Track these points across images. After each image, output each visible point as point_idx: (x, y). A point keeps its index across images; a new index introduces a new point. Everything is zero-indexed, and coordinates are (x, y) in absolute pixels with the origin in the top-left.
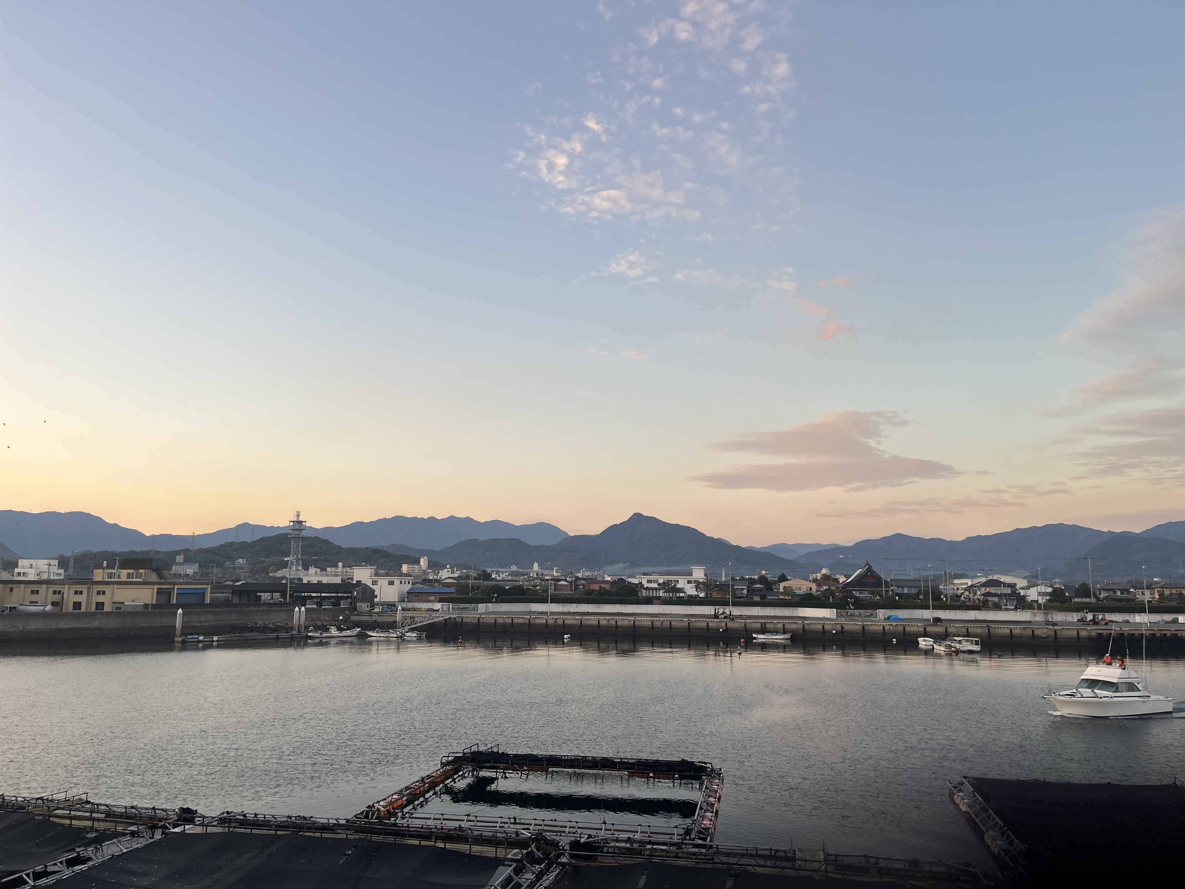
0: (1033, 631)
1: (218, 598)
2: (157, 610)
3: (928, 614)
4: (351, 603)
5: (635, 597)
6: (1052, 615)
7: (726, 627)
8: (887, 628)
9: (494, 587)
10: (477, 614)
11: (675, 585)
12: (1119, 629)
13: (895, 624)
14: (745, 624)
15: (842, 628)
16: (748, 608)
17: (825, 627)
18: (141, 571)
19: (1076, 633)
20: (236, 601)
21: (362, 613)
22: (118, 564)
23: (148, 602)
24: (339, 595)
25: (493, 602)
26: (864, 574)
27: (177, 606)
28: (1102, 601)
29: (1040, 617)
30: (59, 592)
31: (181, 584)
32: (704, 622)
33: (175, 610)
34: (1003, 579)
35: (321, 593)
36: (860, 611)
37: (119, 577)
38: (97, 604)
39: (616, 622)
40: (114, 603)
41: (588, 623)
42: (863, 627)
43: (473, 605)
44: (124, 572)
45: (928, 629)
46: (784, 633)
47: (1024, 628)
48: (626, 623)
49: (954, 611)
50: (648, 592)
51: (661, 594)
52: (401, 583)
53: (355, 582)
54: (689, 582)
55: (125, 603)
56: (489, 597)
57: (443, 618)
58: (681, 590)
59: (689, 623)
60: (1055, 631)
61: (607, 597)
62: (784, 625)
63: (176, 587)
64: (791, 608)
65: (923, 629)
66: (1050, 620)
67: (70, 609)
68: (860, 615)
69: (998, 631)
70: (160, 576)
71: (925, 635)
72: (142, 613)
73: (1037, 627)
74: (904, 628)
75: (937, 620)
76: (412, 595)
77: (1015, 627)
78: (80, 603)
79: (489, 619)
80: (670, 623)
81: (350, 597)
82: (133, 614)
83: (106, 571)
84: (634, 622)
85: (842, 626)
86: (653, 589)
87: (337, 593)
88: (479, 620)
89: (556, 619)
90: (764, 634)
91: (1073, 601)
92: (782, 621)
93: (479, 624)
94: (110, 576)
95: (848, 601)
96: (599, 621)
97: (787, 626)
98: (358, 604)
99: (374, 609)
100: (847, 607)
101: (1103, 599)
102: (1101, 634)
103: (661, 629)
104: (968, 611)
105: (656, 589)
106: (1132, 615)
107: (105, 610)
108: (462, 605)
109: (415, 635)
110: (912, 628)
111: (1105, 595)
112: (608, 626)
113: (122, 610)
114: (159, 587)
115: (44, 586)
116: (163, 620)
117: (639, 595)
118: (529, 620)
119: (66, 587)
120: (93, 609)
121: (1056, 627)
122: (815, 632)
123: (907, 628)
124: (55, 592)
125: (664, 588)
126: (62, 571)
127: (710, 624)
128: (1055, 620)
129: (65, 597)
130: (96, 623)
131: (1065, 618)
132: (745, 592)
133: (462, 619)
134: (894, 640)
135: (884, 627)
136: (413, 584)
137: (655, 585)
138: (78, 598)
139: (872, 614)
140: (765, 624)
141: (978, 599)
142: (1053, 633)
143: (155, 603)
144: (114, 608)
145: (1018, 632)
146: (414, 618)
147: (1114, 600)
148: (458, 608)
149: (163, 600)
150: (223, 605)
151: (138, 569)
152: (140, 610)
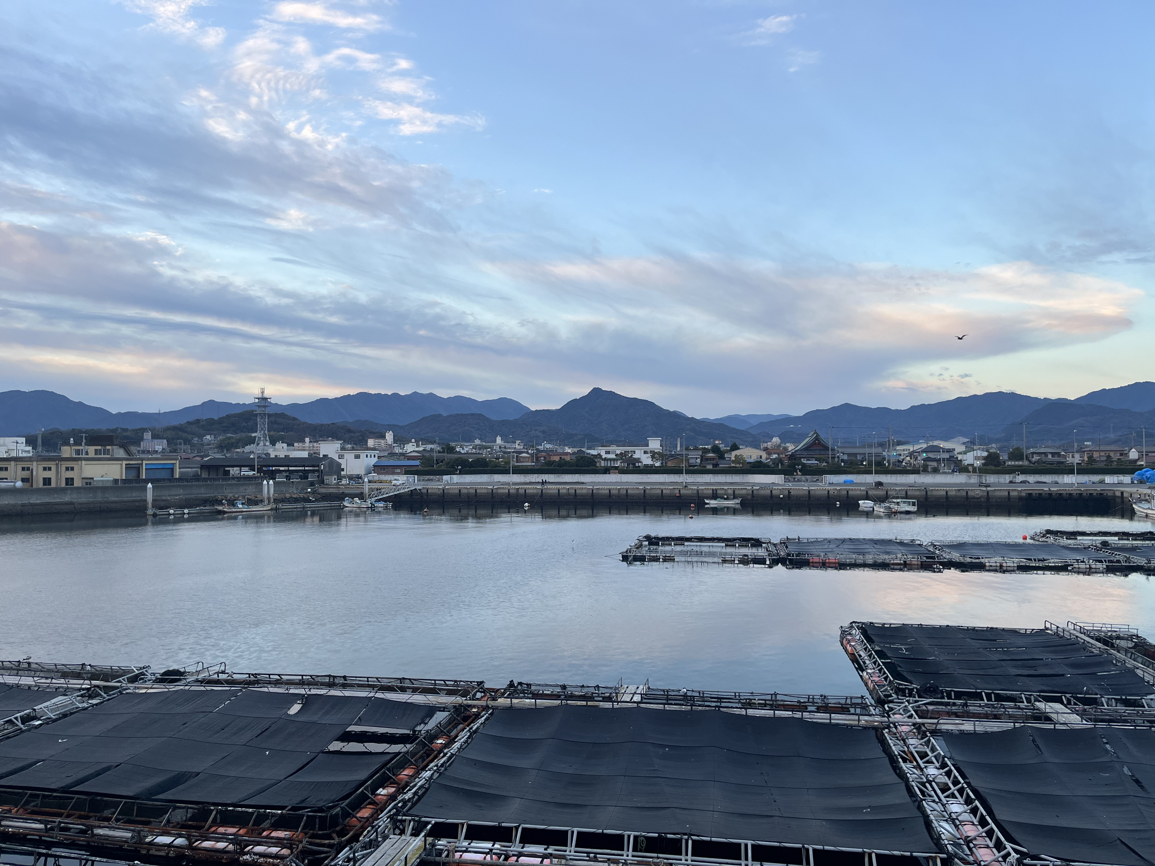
0: (967, 492)
1: (187, 473)
2: (127, 485)
3: (870, 479)
4: (318, 477)
5: (594, 467)
6: (985, 477)
7: (680, 494)
8: (831, 492)
9: (457, 459)
10: (441, 485)
11: (632, 455)
12: (1047, 489)
13: (840, 488)
14: (698, 491)
15: (789, 492)
16: (701, 475)
17: (773, 492)
18: (108, 447)
19: (1007, 494)
20: (205, 475)
21: (330, 485)
22: (84, 441)
23: (118, 477)
24: (307, 468)
25: (457, 474)
26: (811, 442)
27: (147, 481)
28: (1034, 464)
29: (974, 479)
30: (28, 469)
31: (149, 459)
32: (658, 490)
33: (145, 484)
34: (943, 444)
35: (288, 466)
36: (807, 476)
37: (87, 453)
38: (67, 479)
39: (575, 490)
40: (83, 478)
41: (549, 491)
42: (809, 491)
43: (438, 476)
44: (91, 449)
45: (870, 493)
46: (735, 497)
47: (959, 490)
48: (584, 491)
49: (895, 475)
50: (606, 462)
51: (618, 464)
52: (367, 456)
53: (321, 456)
54: (645, 452)
55: (95, 479)
56: (453, 469)
57: (409, 489)
58: (638, 460)
59: (644, 491)
60: (988, 492)
61: (567, 468)
62: (734, 491)
63: (144, 462)
64: (741, 475)
65: (865, 493)
66: (984, 482)
67: (41, 485)
68: (807, 480)
69: (934, 493)
70: (128, 452)
71: (867, 497)
72: (111, 488)
73: (971, 488)
74: (848, 492)
75: (879, 484)
76: (378, 468)
77: (951, 489)
78: (50, 479)
79: (454, 489)
80: (627, 491)
81: (318, 471)
82: (104, 489)
83: (74, 448)
84: (593, 490)
85: (789, 491)
86: (611, 460)
87: (304, 466)
88: (444, 490)
89: (518, 489)
90: (716, 499)
91: (1006, 464)
92: (732, 487)
93: (443, 495)
94: (78, 452)
95: (795, 468)
96: (559, 490)
97: (736, 492)
98: (325, 478)
99: (341, 482)
100: (795, 473)
101: (1035, 462)
102: (1030, 494)
103: (619, 496)
104: (908, 475)
105: (614, 460)
106: (1061, 476)
107: (75, 485)
108: (427, 477)
109: (382, 505)
110: (855, 491)
111: (1037, 458)
112: (569, 494)
113: (92, 485)
114: (127, 462)
115: (13, 463)
116: (134, 494)
117: (598, 465)
118: (492, 490)
119: (35, 463)
120: (63, 484)
121: (989, 489)
122: (764, 497)
123: (850, 492)
124: (23, 469)
125: (621, 459)
126: (30, 448)
127: (664, 491)
128: (988, 482)
129: (34, 473)
130: (67, 498)
131: (997, 480)
132: (699, 461)
133: (427, 490)
134: (838, 503)
135: (828, 491)
136: (379, 457)
137: (613, 456)
138: (47, 474)
139: (818, 480)
140: (716, 490)
141: (918, 463)
142: (986, 494)
143: (124, 478)
144: (85, 484)
145: (954, 493)
146: (380, 489)
147: (1045, 462)
148: (423, 480)
149: (132, 475)
150: (192, 479)
151: (105, 446)
152: (110, 484)
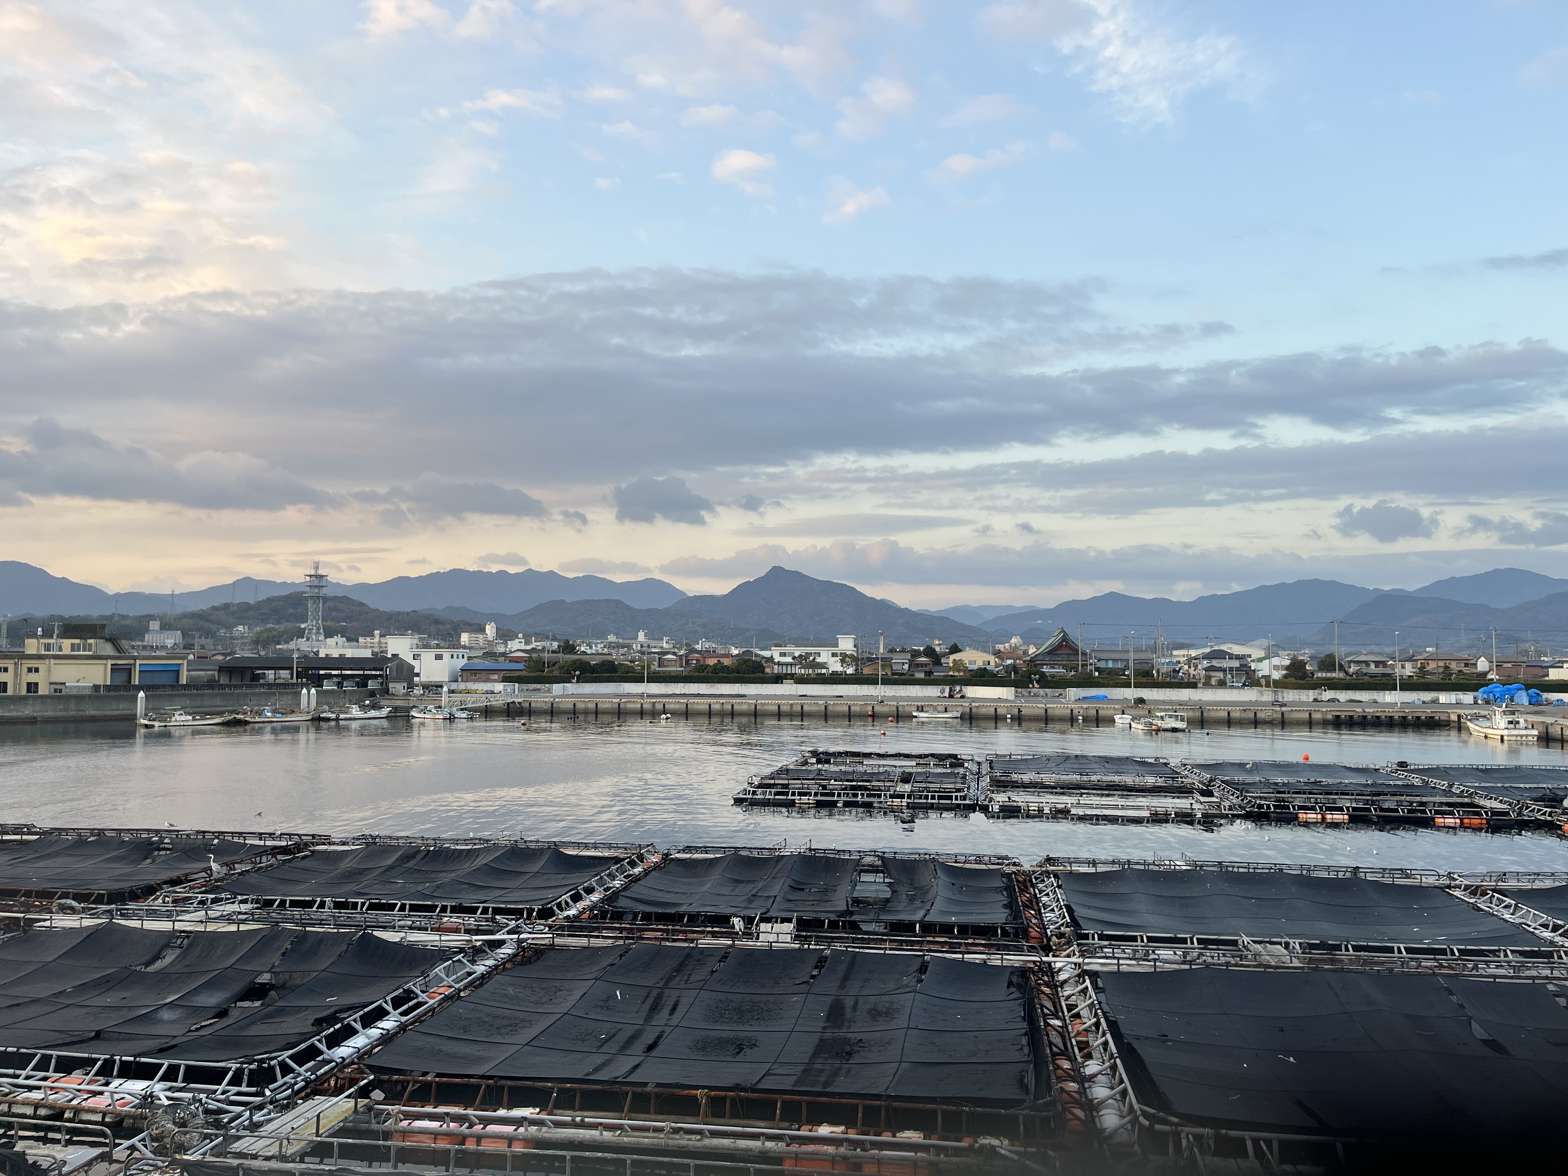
1: (199, 677)
2: (112, 693)
3: (1130, 693)
4: (382, 683)
5: (760, 675)
6: (1284, 693)
7: (873, 711)
8: (1076, 710)
9: (578, 662)
10: (551, 697)
11: (815, 659)
12: (1362, 710)
13: (1087, 706)
14: (898, 708)
15: (1020, 711)
16: (908, 687)
17: (998, 710)
18: (90, 641)
19: (1308, 716)
20: (224, 680)
21: (398, 696)
22: (56, 632)
23: (100, 682)
24: (366, 672)
25: (573, 682)
26: (1056, 644)
27: (138, 688)
28: (1350, 676)
29: (1267, 696)
31: (144, 658)
32: (845, 705)
33: (136, 693)
34: (1230, 649)
35: (341, 669)
36: (1047, 690)
37: (60, 649)
38: (28, 683)
39: (733, 705)
40: (51, 683)
42: (1046, 710)
43: (546, 685)
44: (67, 644)
47: (1245, 710)
48: (744, 707)
49: (1167, 690)
50: (780, 667)
51: (798, 670)
53: (389, 656)
54: (834, 655)
55: (67, 684)
56: (569, 675)
57: (505, 702)
58: (823, 666)
59: (826, 706)
60: (1283, 714)
61: (725, 674)
62: (946, 708)
63: (138, 662)
66: (1279, 700)
68: (1045, 695)
69: (1216, 714)
70: (118, 648)
72: (90, 696)
73: (1261, 708)
74: (1097, 711)
75: (1140, 701)
76: (468, 673)
78: (6, 684)
79: (567, 704)
81: (381, 676)
82: (79, 698)
83: (42, 641)
84: (755, 706)
85: (1020, 709)
86: (787, 664)
87: (364, 669)
88: (553, 704)
89: (657, 703)
91: (1315, 677)
92: (944, 704)
94: (48, 647)
95: (1032, 679)
96: (710, 703)
97: (949, 709)
98: (391, 685)
99: (412, 692)
100: (1031, 686)
101: (1353, 674)
102: (1339, 716)
103: (791, 713)
104: (1185, 690)
105: (791, 665)
106: (1382, 693)
107: (40, 693)
108: (532, 685)
110: (1107, 711)
111: (1356, 668)
112: (723, 711)
113: (63, 693)
114: (114, 662)
116: (120, 706)
117: (768, 670)
118: (619, 704)
120: (24, 692)
122: (986, 717)
123: (1100, 711)
125: (801, 663)
128: (1285, 700)
130: (27, 711)
131: (1297, 697)
132: (906, 667)
133: (531, 703)
135: (1072, 708)
136: (469, 658)
137: (789, 659)
139: (1059, 695)
140: (923, 706)
141: (1199, 674)
142: (1280, 716)
143: (109, 683)
144: (52, 690)
145: (1238, 714)
147: (1366, 674)
148: (525, 690)
149: (121, 679)
150: (204, 686)
151: (86, 639)
152: (87, 692)
